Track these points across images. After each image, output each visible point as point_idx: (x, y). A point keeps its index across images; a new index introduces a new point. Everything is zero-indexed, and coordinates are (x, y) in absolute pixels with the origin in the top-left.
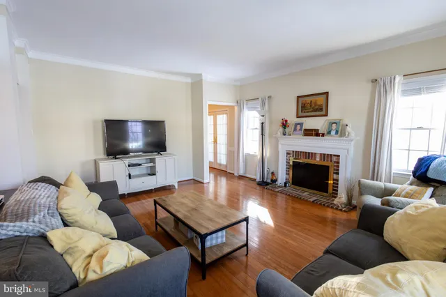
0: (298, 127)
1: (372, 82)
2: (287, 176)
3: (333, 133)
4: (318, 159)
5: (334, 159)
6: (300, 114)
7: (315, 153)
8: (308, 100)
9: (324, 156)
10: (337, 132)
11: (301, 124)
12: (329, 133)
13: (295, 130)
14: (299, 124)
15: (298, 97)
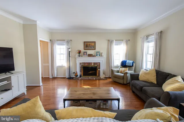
0: (85, 53)
1: (108, 40)
2: (81, 73)
3: (98, 55)
4: (93, 65)
5: (98, 64)
6: (85, 48)
7: (92, 63)
8: (89, 43)
9: (95, 63)
10: (99, 55)
11: (86, 52)
12: (97, 55)
13: (84, 54)
14: (85, 52)
15: (84, 42)
